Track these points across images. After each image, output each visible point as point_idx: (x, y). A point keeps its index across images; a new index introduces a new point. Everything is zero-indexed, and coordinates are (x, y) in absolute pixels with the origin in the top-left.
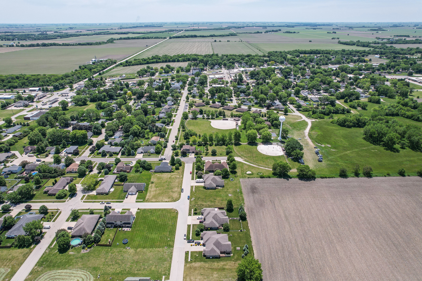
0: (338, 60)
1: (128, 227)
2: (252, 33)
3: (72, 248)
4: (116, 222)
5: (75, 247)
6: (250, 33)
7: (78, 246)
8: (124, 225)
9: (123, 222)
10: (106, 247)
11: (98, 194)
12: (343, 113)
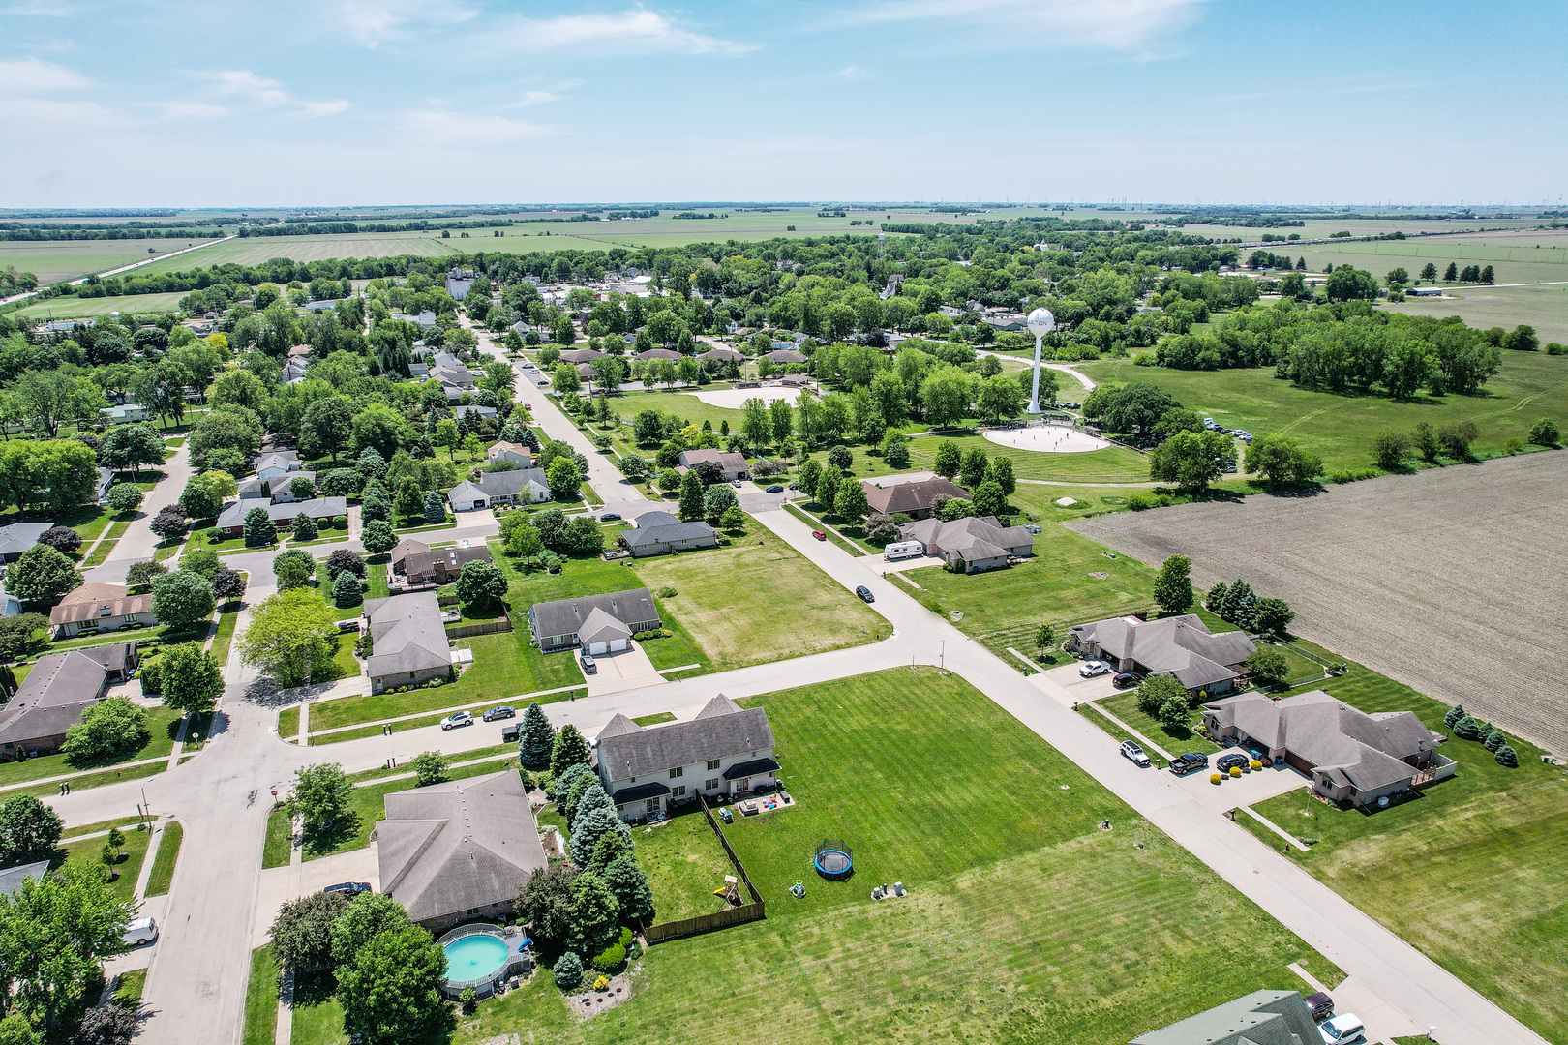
0: (950, 250)
1: (761, 791)
2: (562, 221)
3: (470, 1009)
4: (680, 772)
5: (488, 994)
6: (556, 221)
7: (515, 986)
8: (734, 785)
9: (726, 763)
10: (734, 932)
11: (386, 686)
12: (1138, 342)
